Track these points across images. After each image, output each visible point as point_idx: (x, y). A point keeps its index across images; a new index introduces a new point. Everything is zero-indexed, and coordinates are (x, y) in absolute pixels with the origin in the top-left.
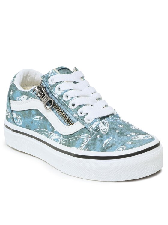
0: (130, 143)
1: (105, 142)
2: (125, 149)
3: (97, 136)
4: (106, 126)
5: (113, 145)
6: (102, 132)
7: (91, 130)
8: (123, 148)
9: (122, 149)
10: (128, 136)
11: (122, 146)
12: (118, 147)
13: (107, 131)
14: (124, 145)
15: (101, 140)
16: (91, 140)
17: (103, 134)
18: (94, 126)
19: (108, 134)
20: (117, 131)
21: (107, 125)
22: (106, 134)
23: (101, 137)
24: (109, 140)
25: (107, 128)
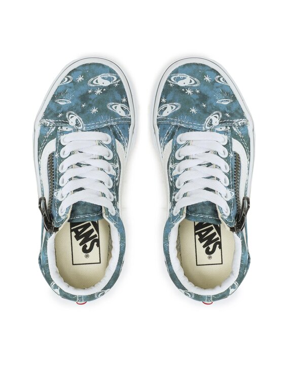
0: (207, 79)
1: (227, 103)
2: (219, 76)
3: (228, 116)
4: (211, 120)
5: (223, 92)
6: (221, 116)
7: (229, 128)
8: (219, 79)
9: (221, 79)
10: (198, 91)
11: (218, 82)
12: (222, 86)
13: (214, 113)
14: (215, 81)
15: (228, 109)
16: (236, 118)
17: (222, 112)
18: (224, 129)
19: (217, 108)
20: (204, 106)
21: (209, 120)
22: (219, 110)
23: (225, 112)
24: (222, 101)
25: (211, 117)
